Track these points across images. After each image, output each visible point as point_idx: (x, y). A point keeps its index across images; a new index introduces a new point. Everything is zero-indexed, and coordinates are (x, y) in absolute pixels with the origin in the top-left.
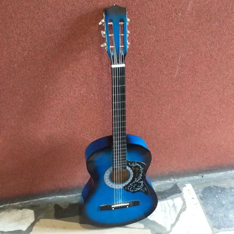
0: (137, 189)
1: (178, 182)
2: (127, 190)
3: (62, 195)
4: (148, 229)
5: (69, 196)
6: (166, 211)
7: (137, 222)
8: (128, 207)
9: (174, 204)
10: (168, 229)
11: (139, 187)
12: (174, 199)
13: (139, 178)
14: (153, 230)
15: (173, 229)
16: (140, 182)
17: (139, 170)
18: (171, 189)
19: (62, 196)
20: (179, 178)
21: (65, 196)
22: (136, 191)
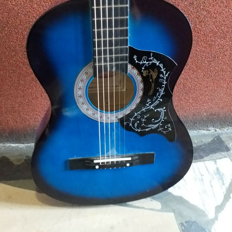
0: (149, 126)
1: (222, 134)
2: (128, 128)
3: (16, 143)
4: (169, 211)
5: (29, 144)
6: (202, 180)
7: (148, 198)
8: (128, 165)
9: (218, 169)
10: (211, 215)
11: (156, 121)
12: (217, 160)
13: (157, 98)
14: (179, 215)
15: (220, 215)
16: (159, 110)
17: (158, 77)
18: (209, 144)
19: (17, 145)
20: (224, 128)
21: (22, 145)
22: (147, 130)
